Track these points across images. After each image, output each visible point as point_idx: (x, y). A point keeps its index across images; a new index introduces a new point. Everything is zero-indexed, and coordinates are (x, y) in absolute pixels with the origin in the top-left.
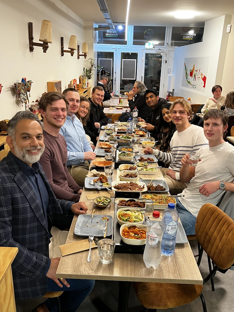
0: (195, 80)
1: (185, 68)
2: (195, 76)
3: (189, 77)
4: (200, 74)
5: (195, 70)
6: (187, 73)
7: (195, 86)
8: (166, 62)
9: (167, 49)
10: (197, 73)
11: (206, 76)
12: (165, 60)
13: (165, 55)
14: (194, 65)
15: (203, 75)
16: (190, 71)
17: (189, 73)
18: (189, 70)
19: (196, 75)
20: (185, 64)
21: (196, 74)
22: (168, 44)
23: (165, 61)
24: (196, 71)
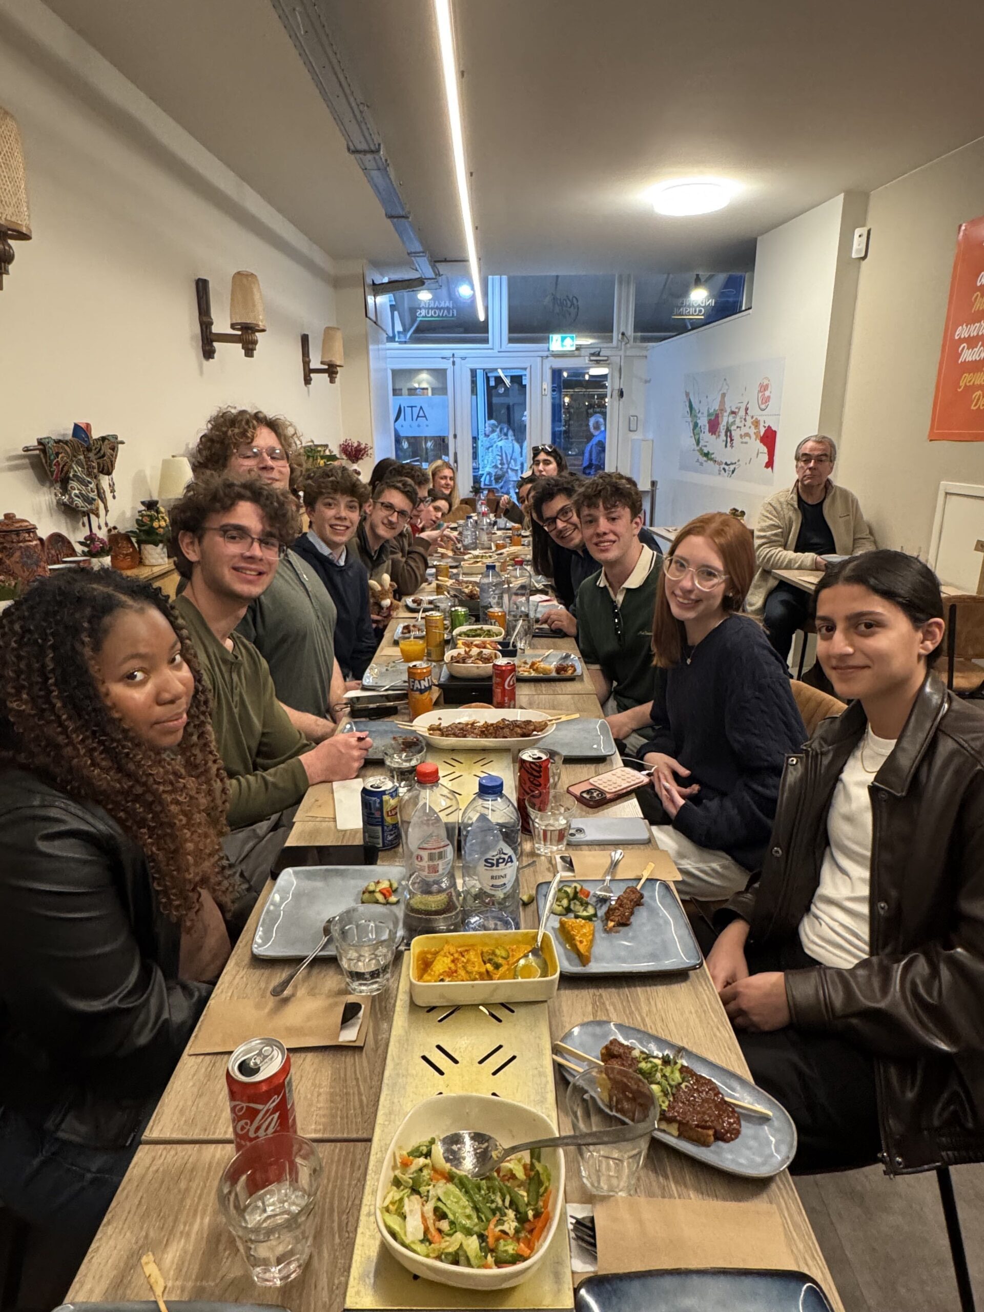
0: (729, 444)
1: (688, 409)
2: (728, 430)
3: (706, 436)
4: (749, 423)
5: (729, 411)
6: (696, 425)
7: (732, 467)
8: (621, 394)
9: (622, 353)
10: (738, 420)
11: (774, 429)
12: (617, 387)
13: (617, 375)
14: (724, 395)
15: (762, 424)
16: (709, 415)
17: (703, 422)
18: (706, 414)
19: (733, 428)
20: (687, 394)
21: (733, 423)
22: (623, 334)
23: (616, 393)
24: (733, 413)
